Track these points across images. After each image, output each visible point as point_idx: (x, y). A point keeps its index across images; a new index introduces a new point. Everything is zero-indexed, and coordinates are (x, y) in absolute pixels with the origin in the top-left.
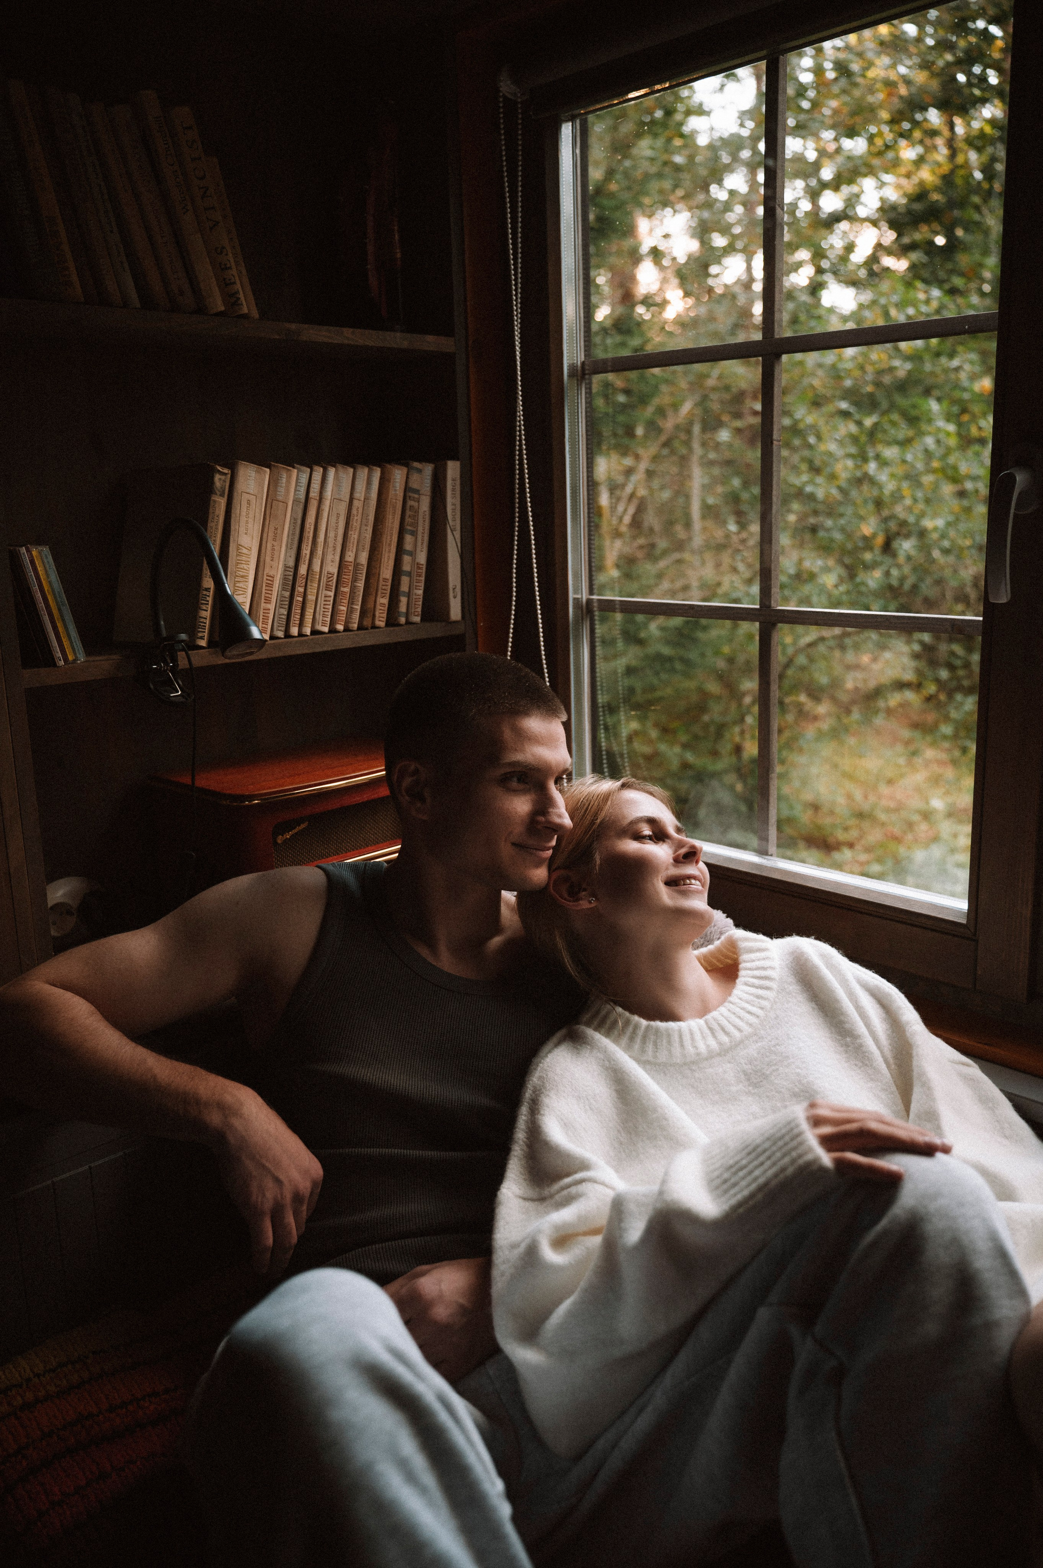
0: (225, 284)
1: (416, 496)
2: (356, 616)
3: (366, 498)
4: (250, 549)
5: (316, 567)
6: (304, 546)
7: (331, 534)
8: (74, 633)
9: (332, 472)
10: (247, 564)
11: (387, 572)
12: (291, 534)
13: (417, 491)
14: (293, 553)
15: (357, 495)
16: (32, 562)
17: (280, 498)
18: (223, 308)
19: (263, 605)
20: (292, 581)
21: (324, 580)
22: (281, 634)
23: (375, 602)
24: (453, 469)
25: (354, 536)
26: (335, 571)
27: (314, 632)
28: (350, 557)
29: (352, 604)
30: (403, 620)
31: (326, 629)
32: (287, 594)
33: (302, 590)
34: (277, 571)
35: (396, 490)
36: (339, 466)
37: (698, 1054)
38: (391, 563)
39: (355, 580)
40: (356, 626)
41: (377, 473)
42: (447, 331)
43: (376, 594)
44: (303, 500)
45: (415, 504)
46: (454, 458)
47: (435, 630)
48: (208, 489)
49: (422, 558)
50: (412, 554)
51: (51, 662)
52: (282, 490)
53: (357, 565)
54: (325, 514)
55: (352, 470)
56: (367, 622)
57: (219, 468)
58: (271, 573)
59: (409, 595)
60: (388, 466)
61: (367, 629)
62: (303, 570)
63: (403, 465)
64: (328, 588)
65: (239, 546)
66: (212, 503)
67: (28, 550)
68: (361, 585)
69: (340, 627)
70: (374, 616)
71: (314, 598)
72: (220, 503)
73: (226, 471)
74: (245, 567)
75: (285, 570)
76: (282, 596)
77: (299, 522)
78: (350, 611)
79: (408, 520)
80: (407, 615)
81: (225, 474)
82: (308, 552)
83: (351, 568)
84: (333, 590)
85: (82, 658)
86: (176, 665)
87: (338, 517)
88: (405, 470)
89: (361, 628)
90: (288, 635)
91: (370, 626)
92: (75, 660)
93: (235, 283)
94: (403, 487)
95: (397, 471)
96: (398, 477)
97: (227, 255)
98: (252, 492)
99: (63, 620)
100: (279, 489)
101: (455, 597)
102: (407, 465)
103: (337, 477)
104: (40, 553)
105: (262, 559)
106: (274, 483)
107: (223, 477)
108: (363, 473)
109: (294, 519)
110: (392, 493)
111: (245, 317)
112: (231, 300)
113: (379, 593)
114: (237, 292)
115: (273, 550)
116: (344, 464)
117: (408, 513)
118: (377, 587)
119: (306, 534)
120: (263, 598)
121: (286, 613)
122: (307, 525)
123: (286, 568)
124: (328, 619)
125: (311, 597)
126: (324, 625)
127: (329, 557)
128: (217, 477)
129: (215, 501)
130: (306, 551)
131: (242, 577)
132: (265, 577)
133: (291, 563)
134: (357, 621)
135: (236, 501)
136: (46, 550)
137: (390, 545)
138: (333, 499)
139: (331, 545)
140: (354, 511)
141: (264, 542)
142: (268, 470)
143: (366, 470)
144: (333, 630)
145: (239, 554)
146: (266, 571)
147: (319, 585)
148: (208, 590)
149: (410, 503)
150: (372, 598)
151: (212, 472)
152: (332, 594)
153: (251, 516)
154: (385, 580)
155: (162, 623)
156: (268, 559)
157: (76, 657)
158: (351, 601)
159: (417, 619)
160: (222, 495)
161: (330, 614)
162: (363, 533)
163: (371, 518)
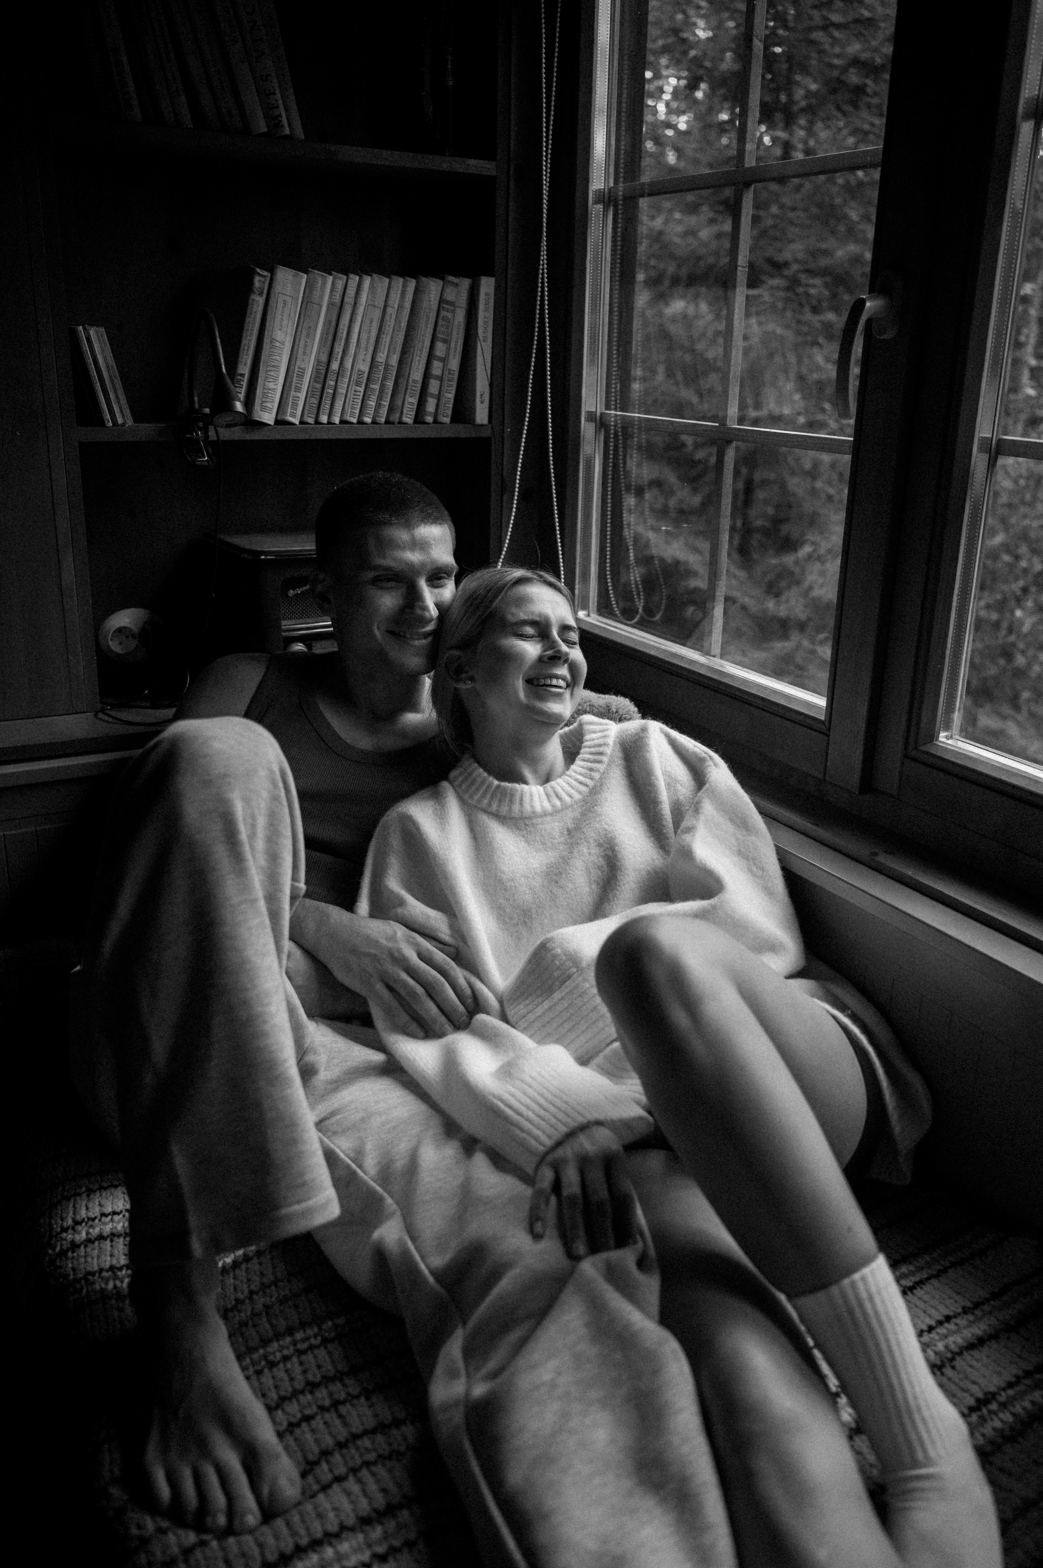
0: (269, 109)
1: (452, 308)
2: (384, 411)
3: (400, 307)
4: (283, 343)
5: (348, 364)
6: (336, 345)
7: (364, 336)
8: (124, 402)
9: (367, 281)
10: (280, 355)
11: (417, 375)
12: (324, 334)
13: (452, 304)
14: (326, 350)
15: (390, 303)
16: (89, 339)
17: (316, 301)
18: (265, 130)
19: (293, 393)
20: (323, 375)
21: (354, 377)
22: (311, 420)
23: (404, 400)
24: (487, 286)
25: (386, 340)
26: (367, 369)
27: (342, 422)
28: (381, 358)
29: (381, 400)
30: (429, 419)
31: (355, 421)
32: (319, 386)
33: (332, 383)
34: (308, 365)
35: (430, 301)
36: (375, 275)
37: (534, 812)
38: (422, 367)
39: (384, 379)
40: (383, 420)
41: (412, 284)
42: (490, 156)
43: (405, 394)
44: (339, 304)
45: (449, 315)
46: (490, 274)
47: (462, 431)
48: (249, 288)
49: (454, 364)
50: (444, 360)
51: (101, 423)
52: (316, 294)
53: (387, 366)
54: (359, 318)
55: (387, 280)
56: (395, 417)
57: (258, 270)
58: (303, 366)
59: (439, 398)
60: (424, 279)
61: (393, 423)
62: (335, 366)
63: (440, 278)
64: (358, 384)
65: (273, 340)
66: (250, 301)
67: (85, 329)
68: (390, 384)
69: (368, 420)
70: (402, 413)
71: (344, 391)
72: (257, 302)
73: (266, 273)
74: (278, 358)
75: (318, 365)
76: (313, 387)
77: (334, 323)
78: (379, 406)
79: (440, 328)
80: (436, 414)
81: (265, 276)
82: (341, 351)
83: (382, 368)
84: (363, 387)
85: (130, 422)
86: (207, 437)
87: (371, 322)
88: (441, 283)
89: (387, 422)
90: (317, 422)
91: (397, 421)
92: (123, 425)
93: (277, 107)
94: (438, 298)
95: (432, 283)
96: (433, 288)
97: (271, 82)
98: (288, 293)
99: (116, 392)
100: (315, 293)
101: (482, 402)
102: (443, 279)
103: (372, 287)
104: (97, 332)
105: (295, 353)
106: (310, 287)
107: (263, 279)
108: (398, 282)
109: (327, 322)
110: (425, 304)
111: (289, 137)
112: (274, 122)
113: (409, 391)
114: (280, 115)
115: (306, 346)
116: (381, 274)
117: (440, 322)
118: (407, 385)
119: (339, 334)
120: (293, 387)
121: (316, 402)
122: (341, 326)
123: (318, 362)
124: (357, 411)
125: (342, 391)
126: (352, 415)
127: (361, 356)
128: (257, 279)
129: (253, 300)
130: (339, 349)
131: (274, 366)
132: (297, 369)
133: (324, 358)
134: (385, 415)
135: (272, 302)
136: (102, 330)
137: (421, 350)
138: (368, 305)
139: (363, 346)
140: (387, 318)
141: (297, 341)
142: (305, 276)
143: (401, 280)
144: (360, 422)
145: (273, 347)
146: (298, 363)
147: (350, 381)
148: (242, 375)
149: (443, 313)
150: (401, 396)
151: (252, 274)
152: (362, 389)
153: (286, 315)
154: (415, 381)
155: (196, 399)
156: (300, 352)
157: (125, 421)
158: (380, 398)
159: (447, 420)
160: (261, 294)
161: (359, 407)
162: (394, 337)
163: (404, 324)
